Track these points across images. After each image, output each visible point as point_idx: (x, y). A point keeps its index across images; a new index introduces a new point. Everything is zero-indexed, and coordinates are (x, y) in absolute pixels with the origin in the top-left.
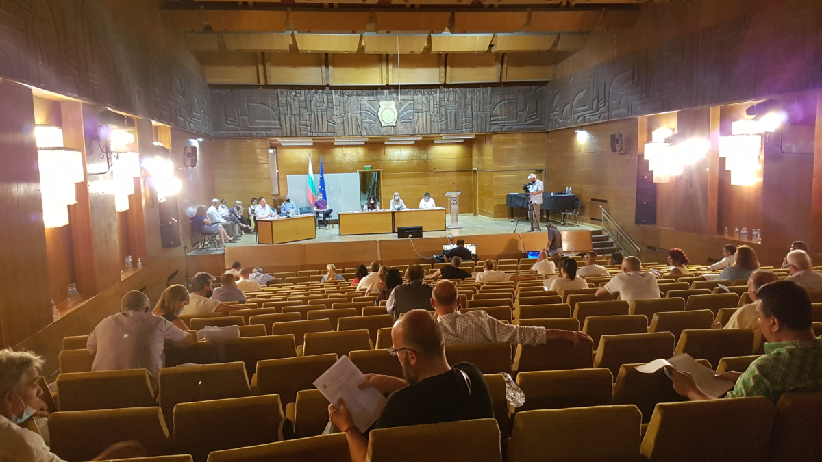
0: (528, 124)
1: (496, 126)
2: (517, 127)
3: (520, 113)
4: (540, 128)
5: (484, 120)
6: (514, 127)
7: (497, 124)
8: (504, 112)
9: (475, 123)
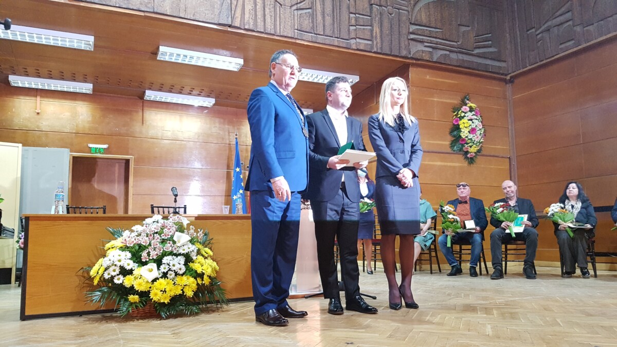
0: (478, 56)
1: (420, 47)
2: (461, 56)
3: (463, 29)
4: (500, 67)
5: (396, 28)
6: (453, 56)
7: (422, 42)
8: (433, 19)
9: (377, 29)
